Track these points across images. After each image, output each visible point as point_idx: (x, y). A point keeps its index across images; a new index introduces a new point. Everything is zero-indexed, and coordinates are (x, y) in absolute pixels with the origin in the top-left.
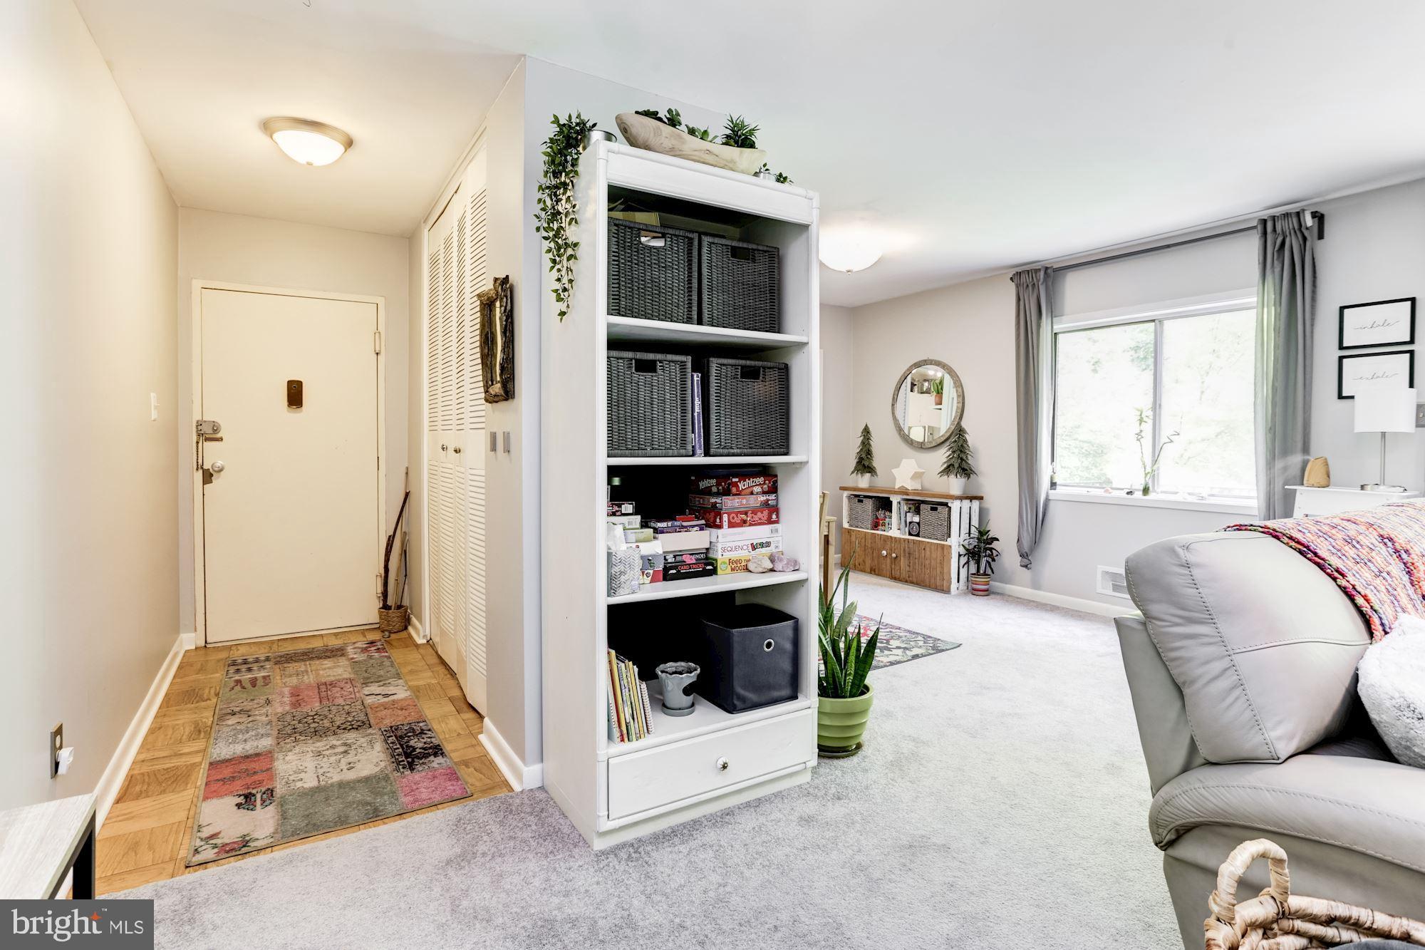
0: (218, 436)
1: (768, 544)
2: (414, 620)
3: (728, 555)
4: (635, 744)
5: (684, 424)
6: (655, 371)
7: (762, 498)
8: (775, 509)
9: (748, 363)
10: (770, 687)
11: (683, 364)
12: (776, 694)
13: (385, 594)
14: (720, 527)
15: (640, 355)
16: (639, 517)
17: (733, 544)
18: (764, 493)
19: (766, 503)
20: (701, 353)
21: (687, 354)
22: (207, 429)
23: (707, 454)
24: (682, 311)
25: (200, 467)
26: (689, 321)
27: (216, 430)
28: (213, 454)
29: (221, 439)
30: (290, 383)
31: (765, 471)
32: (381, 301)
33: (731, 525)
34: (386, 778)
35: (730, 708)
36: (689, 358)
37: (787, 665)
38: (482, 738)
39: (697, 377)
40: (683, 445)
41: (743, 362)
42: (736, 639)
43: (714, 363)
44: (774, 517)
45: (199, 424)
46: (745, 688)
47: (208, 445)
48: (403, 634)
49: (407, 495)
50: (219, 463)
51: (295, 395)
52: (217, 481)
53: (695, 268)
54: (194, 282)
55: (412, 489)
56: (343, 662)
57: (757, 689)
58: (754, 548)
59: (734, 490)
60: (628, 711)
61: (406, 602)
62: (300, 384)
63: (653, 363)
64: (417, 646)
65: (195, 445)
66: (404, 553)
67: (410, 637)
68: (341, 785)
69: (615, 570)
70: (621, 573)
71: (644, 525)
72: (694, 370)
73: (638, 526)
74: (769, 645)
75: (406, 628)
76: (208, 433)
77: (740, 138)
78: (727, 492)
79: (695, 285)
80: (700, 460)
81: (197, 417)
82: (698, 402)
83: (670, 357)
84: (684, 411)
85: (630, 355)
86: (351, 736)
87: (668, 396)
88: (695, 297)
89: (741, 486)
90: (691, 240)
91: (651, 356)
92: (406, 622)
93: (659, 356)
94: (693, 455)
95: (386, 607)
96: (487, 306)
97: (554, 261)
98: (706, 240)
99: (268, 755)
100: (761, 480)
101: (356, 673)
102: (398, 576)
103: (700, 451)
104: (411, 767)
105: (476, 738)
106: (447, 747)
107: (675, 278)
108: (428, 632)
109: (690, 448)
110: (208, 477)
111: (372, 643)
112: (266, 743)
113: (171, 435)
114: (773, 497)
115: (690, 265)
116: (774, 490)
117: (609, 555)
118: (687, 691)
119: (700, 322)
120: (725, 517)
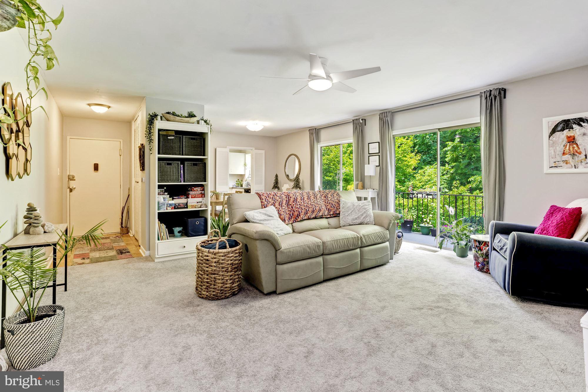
0: (74, 179)
1: (201, 202)
2: (130, 231)
3: (191, 204)
4: (164, 241)
5: (178, 176)
6: (171, 165)
7: (201, 192)
8: (204, 194)
9: (194, 162)
10: (199, 232)
11: (178, 163)
12: (200, 234)
13: (122, 223)
14: (189, 198)
15: (167, 162)
16: (169, 196)
17: (192, 202)
18: (201, 191)
19: (201, 193)
20: (183, 161)
21: (179, 161)
22: (71, 177)
23: (184, 182)
24: (178, 152)
25: (69, 188)
26: (180, 154)
27: (73, 178)
28: (72, 184)
29: (75, 180)
30: (95, 164)
31: (202, 186)
32: (121, 141)
33: (192, 198)
34: (115, 256)
35: (189, 236)
36: (180, 162)
37: (202, 228)
38: (140, 250)
39: (182, 166)
40: (178, 180)
41: (193, 162)
42: (189, 221)
43: (186, 163)
44: (203, 196)
45: (69, 176)
46: (192, 231)
47: (71, 181)
48: (127, 234)
49: (129, 195)
50: (74, 187)
51: (96, 167)
52: (73, 192)
53: (181, 143)
54: (68, 137)
55: (130, 194)
56: (108, 240)
57: (195, 232)
58: (198, 203)
59: (193, 190)
60: (163, 234)
61: (128, 226)
62: (97, 164)
63: (171, 163)
64: (130, 237)
65: (67, 182)
66: (128, 212)
67: (129, 235)
68: (104, 257)
69: (160, 205)
70: (161, 206)
71: (170, 197)
72: (181, 164)
73: (168, 197)
74: (197, 223)
75: (128, 233)
76: (71, 178)
77: (191, 115)
78: (191, 191)
79: (181, 146)
80: (183, 183)
81: (68, 174)
82: (182, 171)
83: (175, 162)
84: (178, 173)
85: (165, 162)
86: (108, 251)
87: (174, 170)
88: (181, 149)
89: (195, 189)
90: (180, 137)
91: (170, 162)
92: (128, 232)
93: (173, 162)
94: (181, 182)
95: (122, 227)
96: (140, 149)
97: (149, 143)
98: (184, 137)
99: (88, 253)
100: (200, 188)
101: (111, 241)
102: (126, 218)
103: (182, 181)
104: (121, 254)
105: (138, 250)
106: (131, 252)
107: (176, 145)
108: (133, 233)
109: (180, 181)
110: (71, 190)
111: (117, 236)
112: (88, 252)
113: (61, 179)
114: (203, 192)
115: (180, 142)
116: (204, 190)
117: (158, 202)
118: (179, 232)
119: (182, 155)
120: (190, 196)
